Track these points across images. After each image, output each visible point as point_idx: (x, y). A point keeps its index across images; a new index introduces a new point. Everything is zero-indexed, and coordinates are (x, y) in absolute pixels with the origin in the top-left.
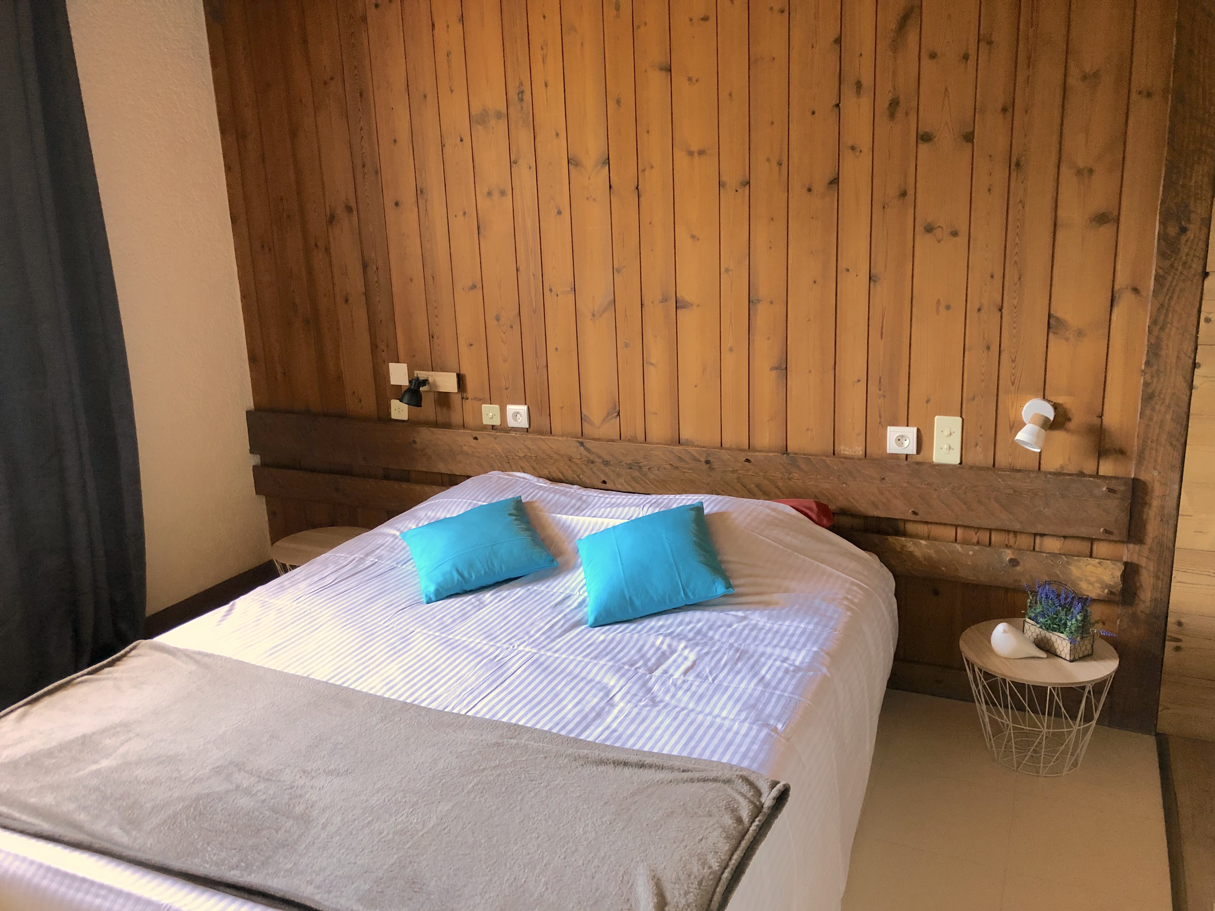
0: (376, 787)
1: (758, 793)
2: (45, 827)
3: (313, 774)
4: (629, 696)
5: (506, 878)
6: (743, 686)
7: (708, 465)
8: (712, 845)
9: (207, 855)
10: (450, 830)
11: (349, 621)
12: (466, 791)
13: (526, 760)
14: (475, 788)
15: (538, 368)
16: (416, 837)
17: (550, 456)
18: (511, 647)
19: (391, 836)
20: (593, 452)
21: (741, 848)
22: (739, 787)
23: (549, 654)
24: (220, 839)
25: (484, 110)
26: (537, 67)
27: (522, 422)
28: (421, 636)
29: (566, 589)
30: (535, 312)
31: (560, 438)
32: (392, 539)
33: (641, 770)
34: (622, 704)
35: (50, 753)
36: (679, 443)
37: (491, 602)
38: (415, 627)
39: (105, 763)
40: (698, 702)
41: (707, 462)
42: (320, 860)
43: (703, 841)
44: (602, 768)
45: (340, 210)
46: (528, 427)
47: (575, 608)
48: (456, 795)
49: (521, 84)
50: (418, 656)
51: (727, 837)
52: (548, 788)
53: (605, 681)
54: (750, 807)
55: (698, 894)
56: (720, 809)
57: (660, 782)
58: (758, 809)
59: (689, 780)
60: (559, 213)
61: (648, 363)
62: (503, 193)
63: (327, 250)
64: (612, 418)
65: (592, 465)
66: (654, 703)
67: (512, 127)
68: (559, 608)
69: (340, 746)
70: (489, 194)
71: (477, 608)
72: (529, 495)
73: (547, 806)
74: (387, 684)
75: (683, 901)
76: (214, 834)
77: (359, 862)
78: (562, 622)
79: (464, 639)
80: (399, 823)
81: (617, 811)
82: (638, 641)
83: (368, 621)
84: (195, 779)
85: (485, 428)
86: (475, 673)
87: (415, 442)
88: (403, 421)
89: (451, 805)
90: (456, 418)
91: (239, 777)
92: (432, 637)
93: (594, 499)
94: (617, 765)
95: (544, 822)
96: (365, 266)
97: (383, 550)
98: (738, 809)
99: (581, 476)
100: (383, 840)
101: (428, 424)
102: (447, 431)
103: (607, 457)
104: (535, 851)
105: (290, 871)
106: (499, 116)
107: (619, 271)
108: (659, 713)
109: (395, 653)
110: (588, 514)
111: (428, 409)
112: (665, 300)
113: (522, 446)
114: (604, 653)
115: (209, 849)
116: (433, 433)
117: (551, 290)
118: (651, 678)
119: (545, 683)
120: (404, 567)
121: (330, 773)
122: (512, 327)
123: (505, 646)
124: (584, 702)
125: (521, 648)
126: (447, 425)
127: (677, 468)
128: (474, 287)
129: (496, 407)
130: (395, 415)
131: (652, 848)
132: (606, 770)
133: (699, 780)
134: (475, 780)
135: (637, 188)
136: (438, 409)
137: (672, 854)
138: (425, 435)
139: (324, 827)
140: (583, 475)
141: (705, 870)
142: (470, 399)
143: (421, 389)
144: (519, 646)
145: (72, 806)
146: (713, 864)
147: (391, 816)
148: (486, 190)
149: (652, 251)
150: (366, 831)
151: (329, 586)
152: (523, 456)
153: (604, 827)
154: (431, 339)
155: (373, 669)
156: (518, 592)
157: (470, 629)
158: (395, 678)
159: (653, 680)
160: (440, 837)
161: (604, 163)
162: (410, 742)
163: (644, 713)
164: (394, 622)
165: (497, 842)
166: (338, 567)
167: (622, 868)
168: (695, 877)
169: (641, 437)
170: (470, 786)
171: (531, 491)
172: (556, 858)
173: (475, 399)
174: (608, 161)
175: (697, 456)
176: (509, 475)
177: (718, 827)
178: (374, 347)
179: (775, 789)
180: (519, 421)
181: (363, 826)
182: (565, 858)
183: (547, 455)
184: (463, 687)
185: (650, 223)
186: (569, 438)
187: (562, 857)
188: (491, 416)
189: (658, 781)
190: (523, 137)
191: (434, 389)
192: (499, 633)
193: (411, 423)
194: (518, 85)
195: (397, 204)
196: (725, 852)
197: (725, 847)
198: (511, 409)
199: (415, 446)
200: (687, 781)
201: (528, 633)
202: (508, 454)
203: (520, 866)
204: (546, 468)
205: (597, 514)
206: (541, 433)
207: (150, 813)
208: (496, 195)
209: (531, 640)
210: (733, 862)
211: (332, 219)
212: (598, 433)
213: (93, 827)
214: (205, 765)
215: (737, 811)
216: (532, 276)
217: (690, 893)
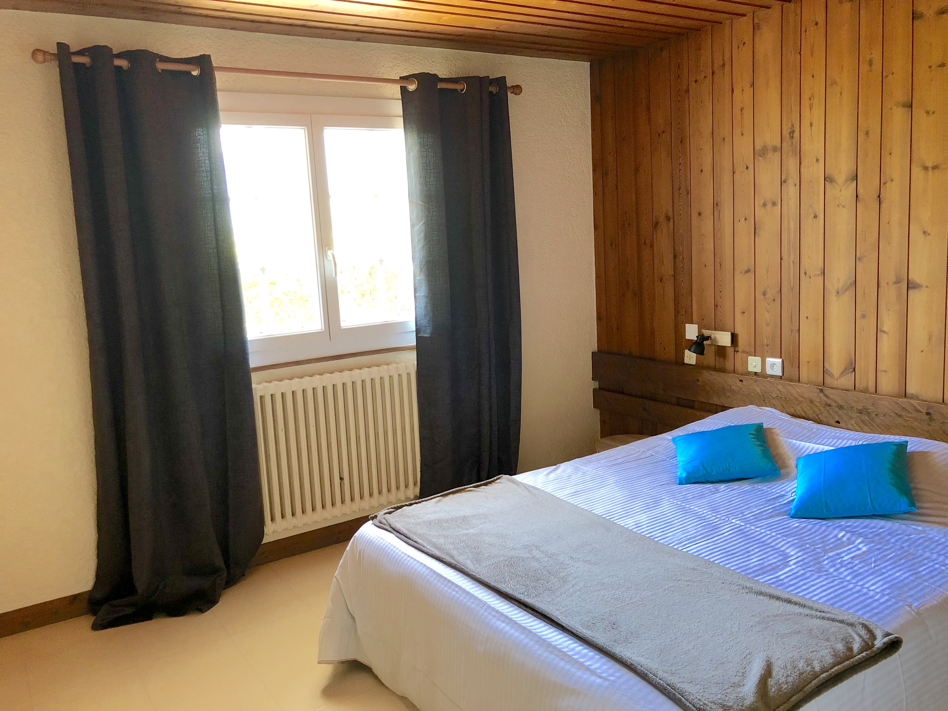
0: (610, 574)
1: (873, 637)
2: (437, 553)
3: (576, 560)
4: (801, 563)
5: (670, 637)
6: (898, 574)
7: (928, 416)
8: (820, 656)
9: (509, 585)
10: (646, 605)
11: (625, 486)
12: (663, 588)
13: (710, 581)
14: (671, 588)
15: (792, 331)
16: (623, 604)
17: (796, 398)
18: (727, 519)
19: (609, 599)
20: (830, 398)
21: (843, 664)
22: (859, 631)
23: (752, 528)
24: (518, 579)
25: (765, 146)
26: (806, 113)
27: (778, 372)
28: (668, 502)
29: (782, 491)
30: (792, 289)
31: (805, 385)
32: (667, 442)
33: (789, 605)
34: (793, 567)
35: (447, 521)
36: (905, 396)
37: (724, 491)
38: (666, 496)
39: (471, 531)
40: (854, 578)
41: (928, 414)
42: (566, 601)
43: (815, 653)
44: (760, 597)
45: (662, 219)
46: (781, 375)
47: (784, 504)
48: (656, 589)
49: (793, 126)
50: (662, 512)
51: (835, 655)
52: (718, 599)
53: (788, 551)
54: (863, 644)
55: (797, 679)
56: (837, 639)
57: (799, 614)
58: (867, 646)
59: (821, 617)
60: (815, 217)
61: (881, 331)
62: (774, 204)
63: (652, 246)
64: (848, 373)
65: (828, 408)
66: (819, 570)
67: (784, 156)
68: (772, 502)
69: (596, 550)
70: (764, 205)
71: (713, 493)
72: (771, 423)
73: (713, 608)
74: (636, 524)
75: (784, 679)
76: (516, 576)
77: (586, 607)
78: (770, 511)
79: (696, 509)
80: (616, 594)
81: (759, 621)
82: (824, 531)
83: (637, 488)
84: (513, 548)
85: (749, 373)
86: (696, 529)
87: (698, 380)
88: (693, 365)
89: (651, 593)
90: (729, 365)
91: (535, 552)
92: (675, 504)
93: (822, 432)
94: (772, 598)
95: (706, 615)
96: (675, 257)
97: (660, 448)
98: (852, 643)
99: (820, 416)
100: (604, 600)
101: (708, 368)
102: (722, 374)
103: (841, 403)
104: (695, 629)
105: (549, 602)
106: (775, 149)
107: (860, 259)
108: (819, 577)
109: (648, 508)
110: (814, 441)
111: (710, 357)
112: (898, 281)
113: (776, 389)
114: (794, 534)
115: (511, 582)
116: (711, 374)
117: (805, 273)
118: (825, 556)
119: (743, 543)
120: (671, 460)
121: (586, 562)
122: (774, 300)
123: (723, 518)
124: (766, 560)
125: (733, 521)
126: (723, 370)
127: (900, 416)
128: (748, 271)
129: (759, 359)
130: (687, 361)
131: (775, 646)
132: (762, 599)
133: (829, 619)
134: (671, 585)
135: (879, 196)
136: (717, 358)
137: (787, 653)
138: (707, 375)
139: (573, 586)
140: (821, 415)
141: (808, 668)
142: (740, 352)
143: (705, 342)
144: (732, 519)
145: (451, 547)
146: (816, 667)
147: (613, 590)
148: (762, 202)
149: (889, 243)
150: (596, 593)
151: (620, 464)
152: (776, 396)
153: (746, 627)
154: (716, 307)
155: (631, 515)
156: (745, 486)
157: (702, 504)
158: (643, 522)
159: (825, 557)
160: (638, 607)
161: (852, 180)
162: (639, 557)
163: (808, 575)
164: (653, 491)
165: (673, 618)
166: (627, 455)
167: (748, 651)
168: (799, 670)
169: (872, 388)
170: (667, 587)
171: (774, 420)
172: (707, 635)
173: (744, 352)
174: (856, 177)
175: (919, 407)
176: (760, 409)
177: (830, 648)
178: (677, 312)
179: (888, 637)
180: (775, 370)
181: (594, 591)
182: (712, 637)
183: (794, 397)
184: (685, 535)
185: (889, 223)
186: (812, 386)
187: (711, 635)
188: (754, 366)
189: (798, 613)
190: (792, 164)
191: (714, 343)
192: (721, 509)
193: (698, 367)
194: (790, 127)
195: (700, 214)
196: (829, 663)
197: (829, 660)
198: (770, 360)
199: (698, 383)
200: (820, 618)
201: (743, 513)
202: (765, 394)
203: (681, 633)
204: (793, 407)
205: (821, 442)
206: (791, 380)
207: (486, 559)
208: (769, 206)
209: (743, 517)
210: (833, 670)
211: (656, 225)
212: (836, 383)
213: (458, 558)
214: (519, 543)
215: (850, 644)
216: (792, 264)
217: (791, 676)
